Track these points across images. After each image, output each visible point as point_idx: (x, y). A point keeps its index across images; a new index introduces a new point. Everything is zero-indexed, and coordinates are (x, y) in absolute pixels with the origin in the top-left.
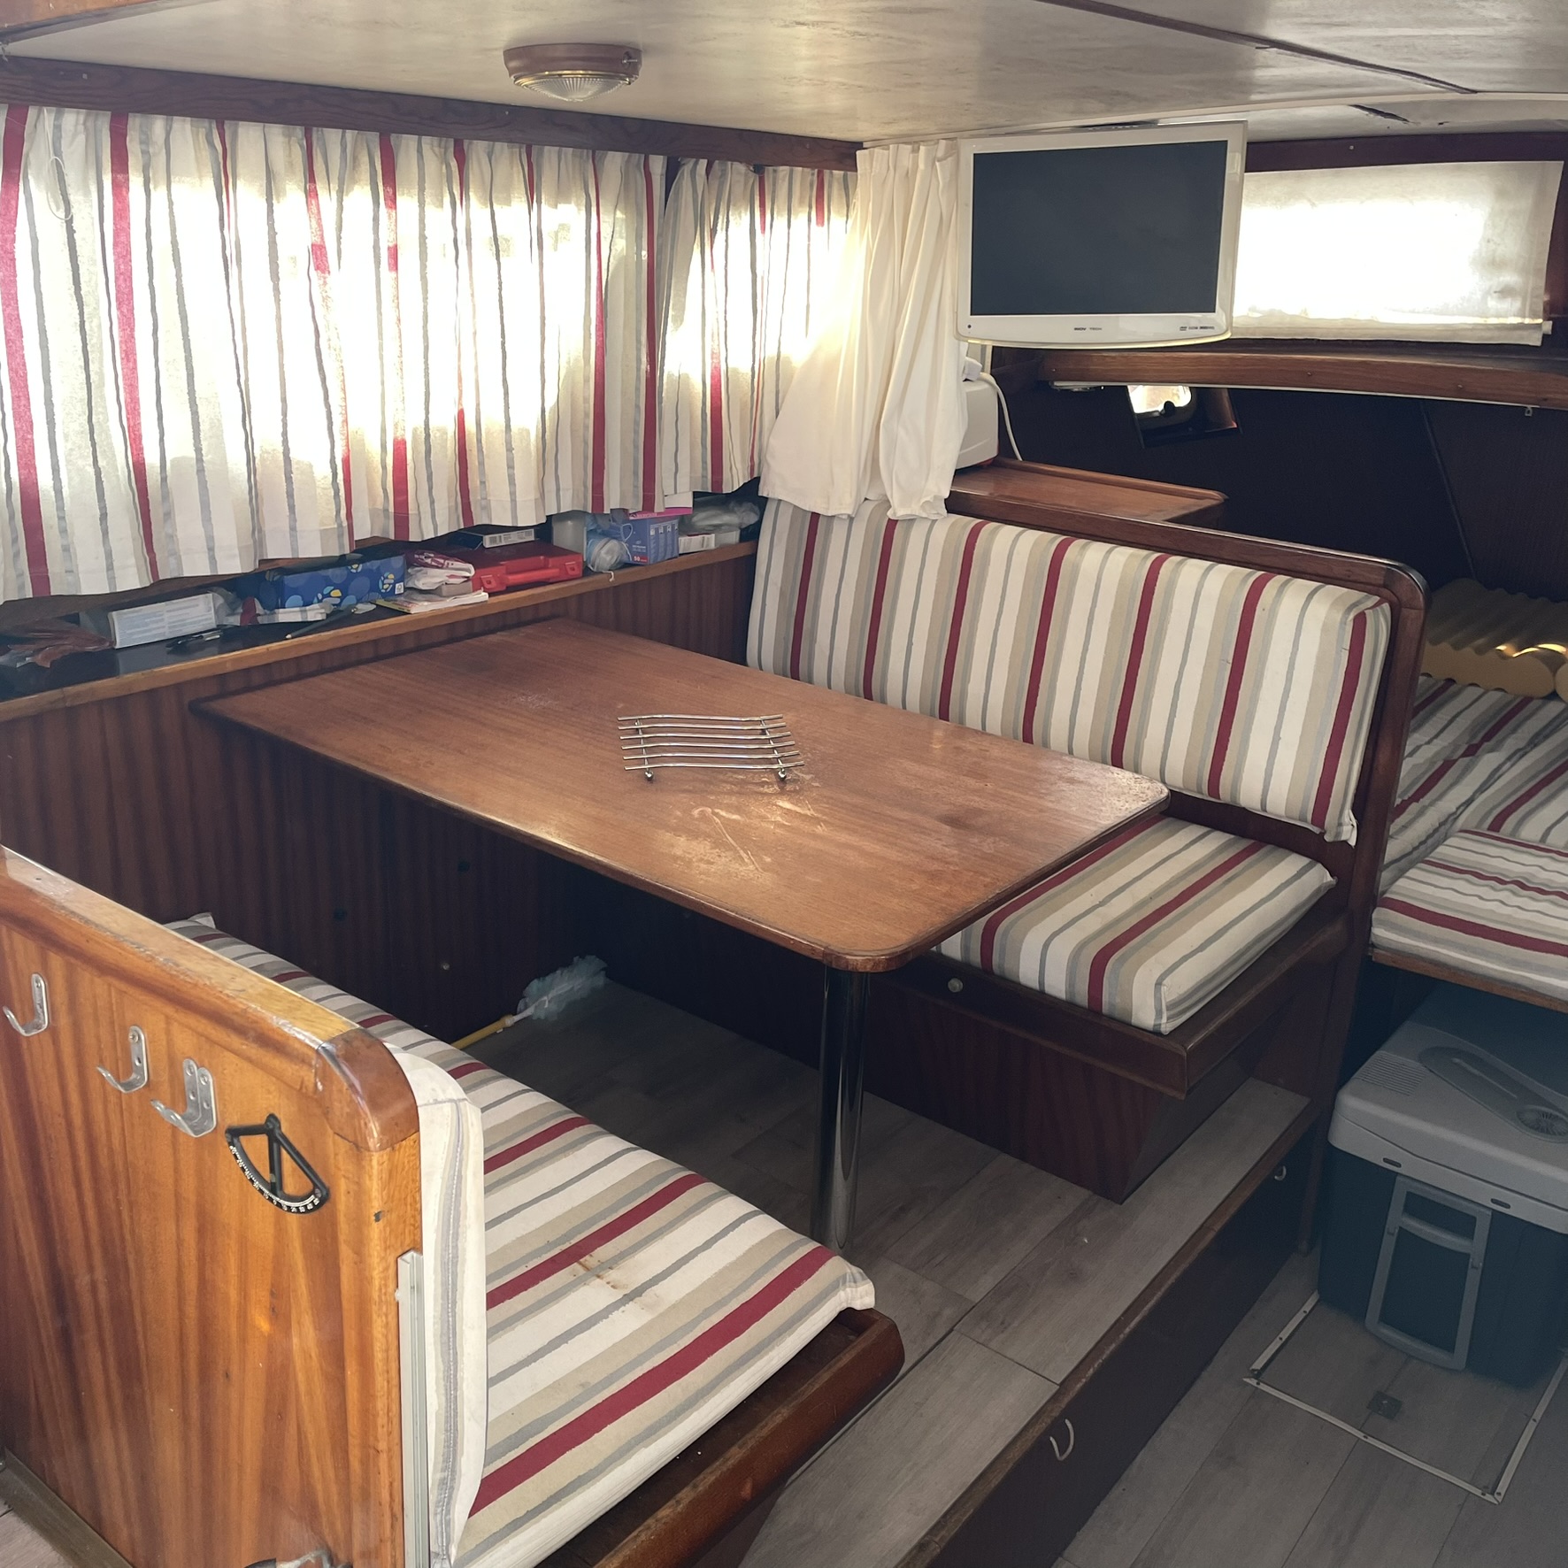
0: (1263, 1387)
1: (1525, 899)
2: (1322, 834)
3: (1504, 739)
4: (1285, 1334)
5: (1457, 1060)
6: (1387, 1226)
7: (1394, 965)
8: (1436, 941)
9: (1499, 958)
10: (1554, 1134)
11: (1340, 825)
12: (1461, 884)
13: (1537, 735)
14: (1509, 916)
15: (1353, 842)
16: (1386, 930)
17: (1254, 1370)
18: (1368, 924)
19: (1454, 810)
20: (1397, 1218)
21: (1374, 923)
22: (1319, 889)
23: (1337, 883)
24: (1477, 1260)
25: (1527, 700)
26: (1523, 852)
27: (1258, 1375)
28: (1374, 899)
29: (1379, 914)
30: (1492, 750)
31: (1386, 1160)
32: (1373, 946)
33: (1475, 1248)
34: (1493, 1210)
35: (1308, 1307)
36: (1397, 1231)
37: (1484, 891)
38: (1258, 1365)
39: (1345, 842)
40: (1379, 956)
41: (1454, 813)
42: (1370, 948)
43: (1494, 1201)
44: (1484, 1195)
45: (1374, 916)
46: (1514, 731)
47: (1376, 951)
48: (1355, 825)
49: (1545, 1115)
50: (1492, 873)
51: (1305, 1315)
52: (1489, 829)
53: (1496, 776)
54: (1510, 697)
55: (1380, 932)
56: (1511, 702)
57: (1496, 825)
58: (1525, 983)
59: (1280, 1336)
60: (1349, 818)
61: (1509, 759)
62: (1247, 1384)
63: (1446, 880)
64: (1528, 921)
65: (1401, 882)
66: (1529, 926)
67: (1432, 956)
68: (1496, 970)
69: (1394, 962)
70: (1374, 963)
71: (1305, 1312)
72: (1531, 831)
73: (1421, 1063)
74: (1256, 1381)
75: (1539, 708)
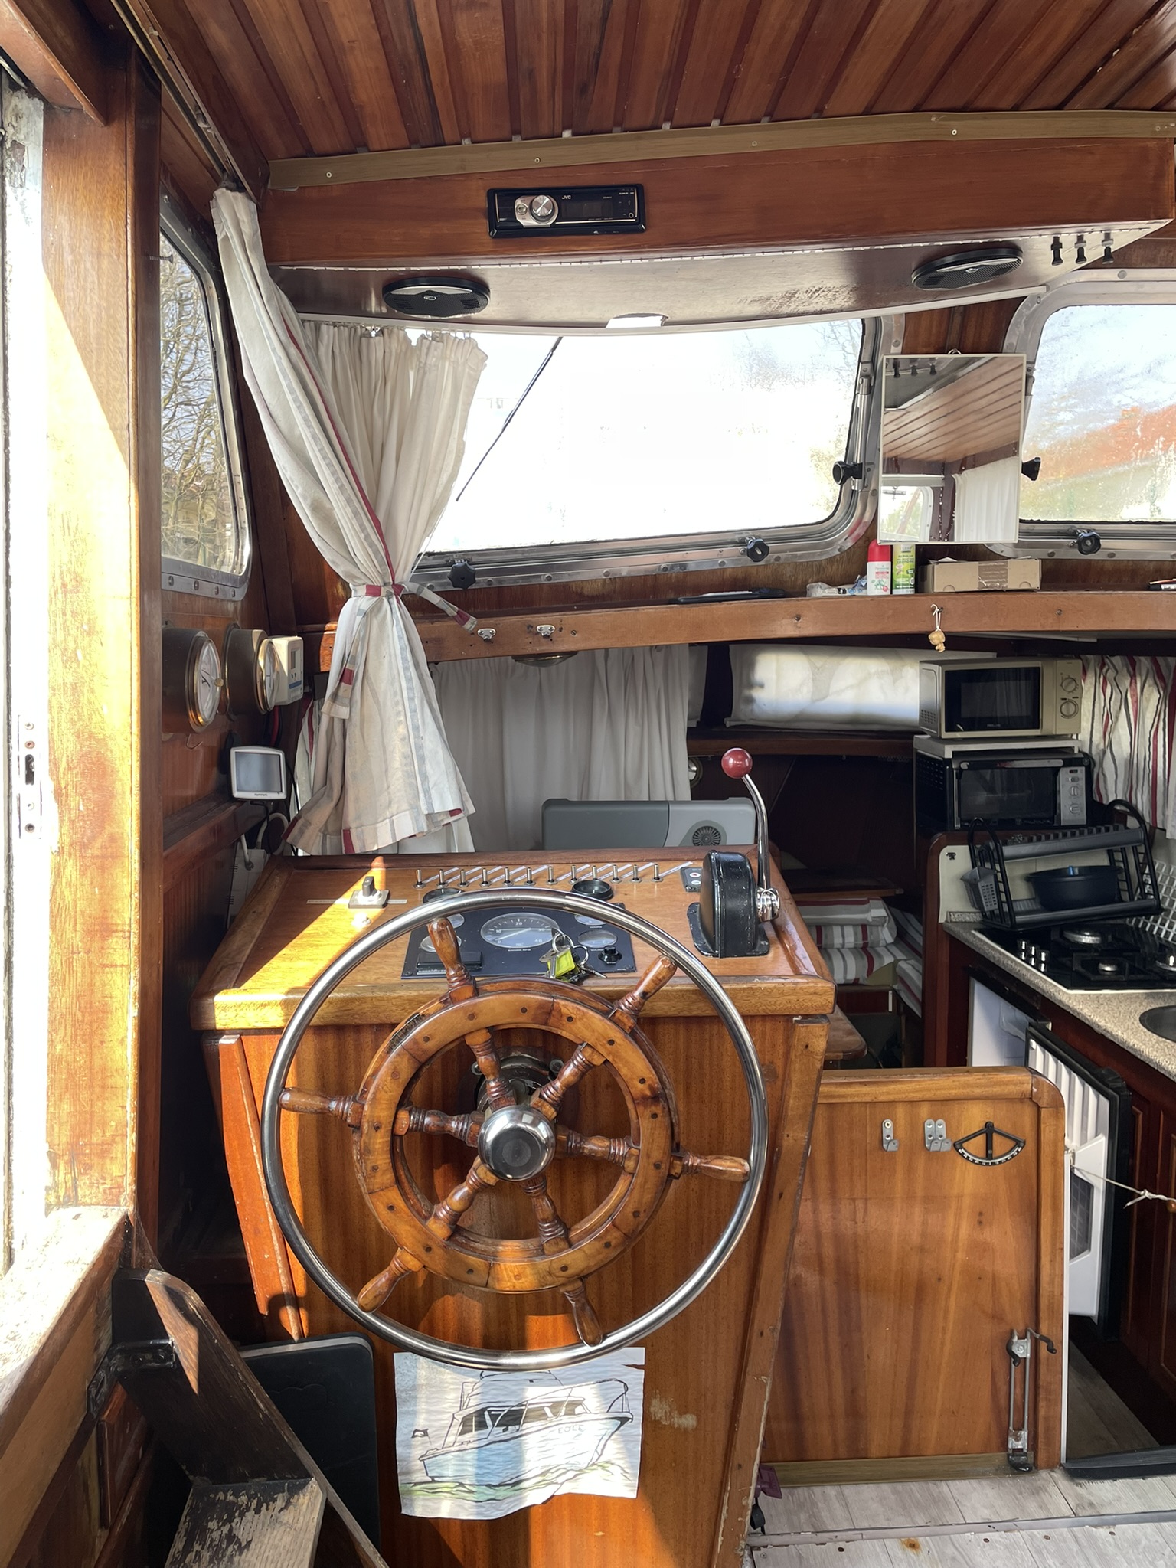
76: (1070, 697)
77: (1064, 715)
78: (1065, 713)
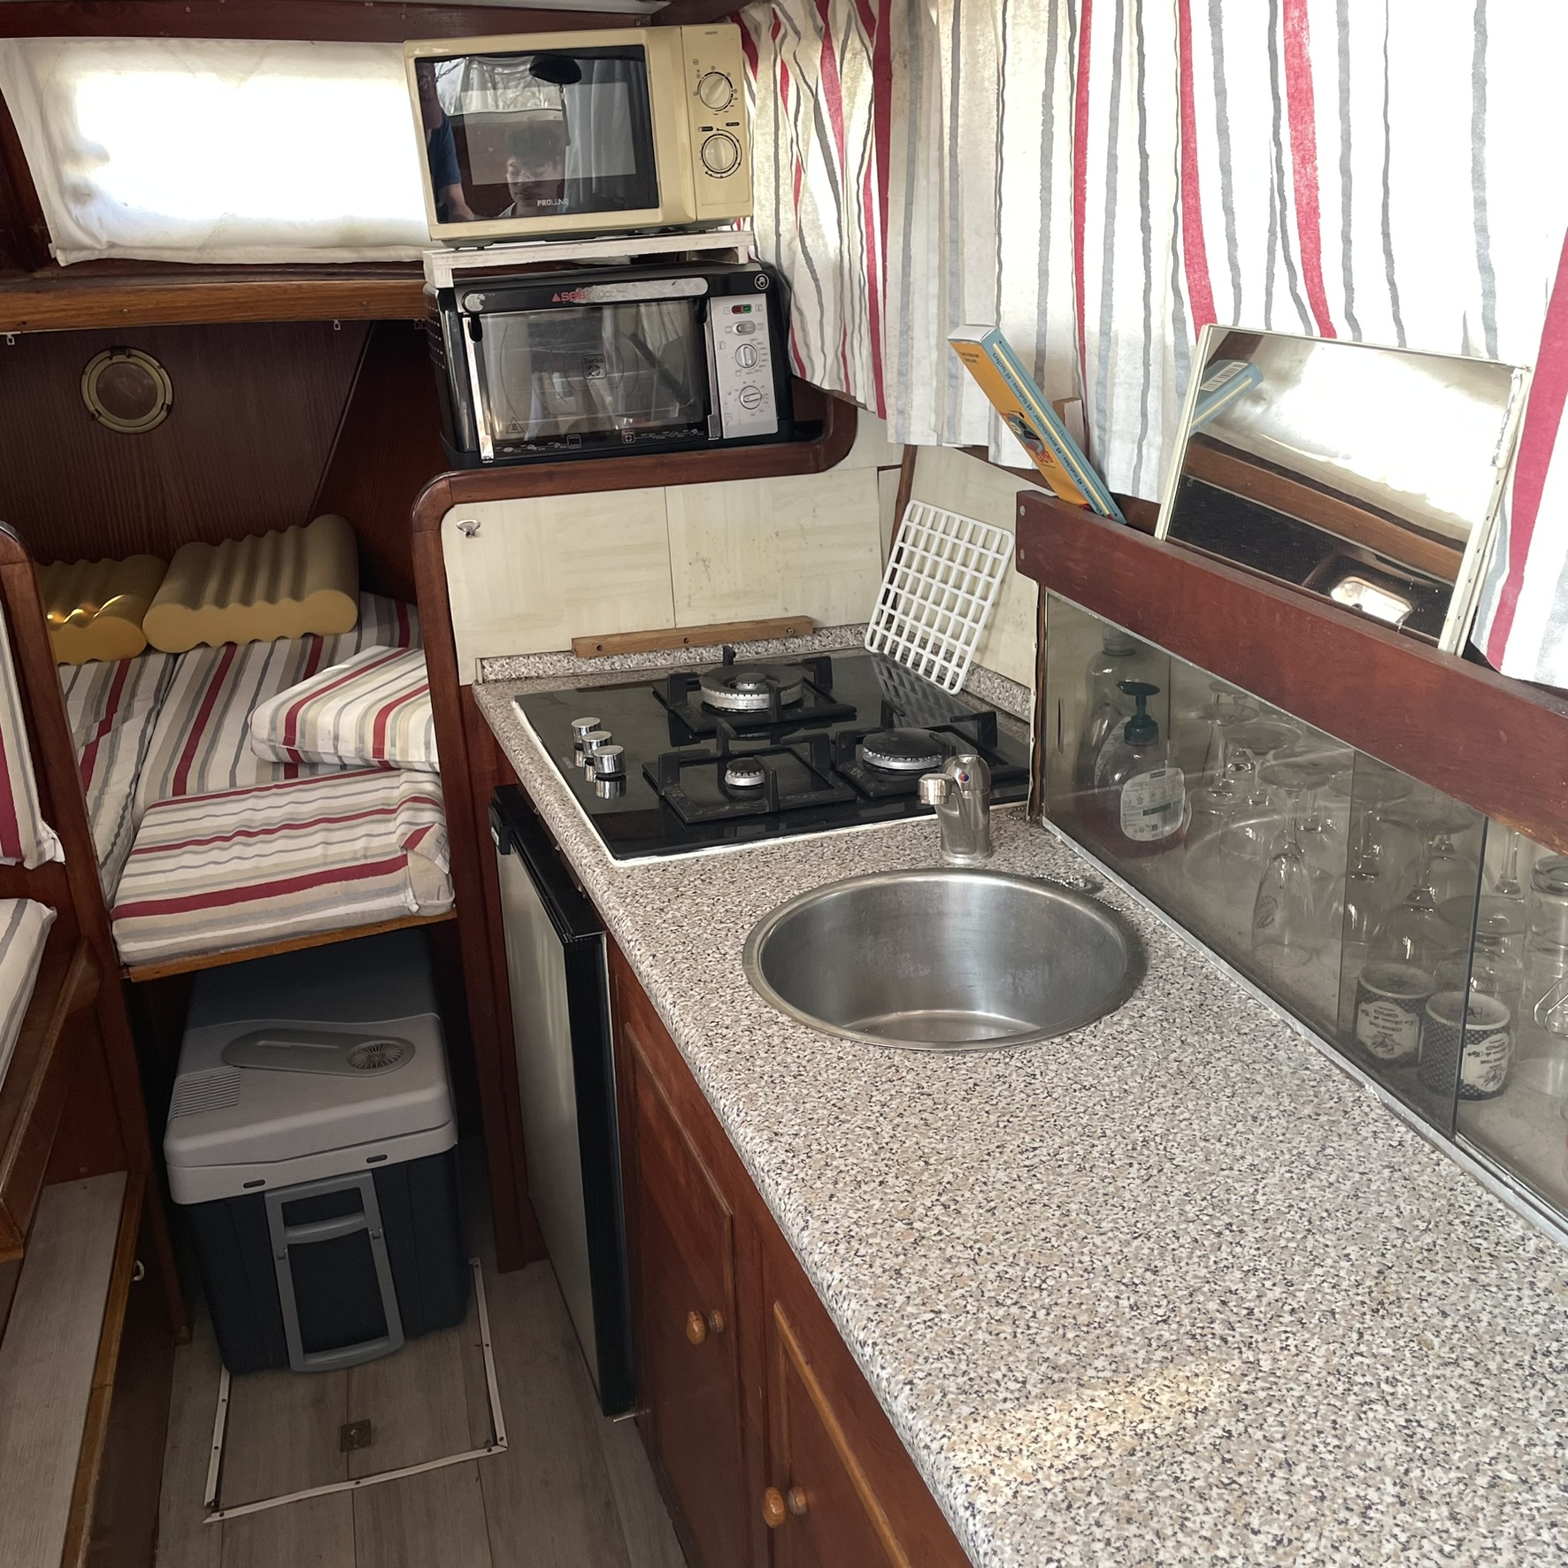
0: (229, 1514)
1: (258, 845)
2: (20, 864)
3: (130, 705)
4: (217, 1441)
5: (261, 1043)
6: (275, 1253)
7: (158, 976)
8: (194, 928)
9: (269, 915)
10: (391, 1062)
11: (39, 843)
12: (187, 858)
13: (158, 690)
14: (257, 868)
15: (61, 858)
16: (135, 942)
17: (209, 1504)
18: (110, 944)
19: (128, 790)
20: (284, 1237)
21: (118, 940)
22: (43, 928)
23: (58, 912)
24: (377, 1231)
25: (125, 664)
26: (224, 803)
27: (216, 1506)
28: (105, 914)
29: (119, 928)
30: (125, 720)
31: (246, 1186)
32: (127, 966)
33: (369, 1219)
34: (372, 1169)
35: (224, 1394)
36: (286, 1251)
37: (215, 855)
38: (210, 1496)
39: (52, 862)
40: (136, 975)
41: (130, 793)
42: (125, 970)
43: (369, 1161)
44: (357, 1161)
45: (115, 932)
46: (133, 694)
47: (131, 969)
48: (56, 837)
49: (372, 1049)
50: (210, 835)
51: (225, 1404)
52: (174, 795)
53: (146, 743)
54: (107, 665)
55: (129, 948)
56: (111, 669)
57: (180, 787)
58: (303, 928)
59: (214, 1445)
60: (46, 831)
61: (148, 721)
62: (210, 1524)
63: (169, 861)
64: (277, 865)
65: (125, 883)
66: (280, 869)
67: (197, 946)
68: (269, 929)
69: (157, 973)
70: (135, 984)
71: (224, 1400)
72: (217, 780)
73: (228, 1064)
74: (218, 1514)
75: (142, 666)
76: (718, 123)
77: (711, 171)
78: (714, 166)
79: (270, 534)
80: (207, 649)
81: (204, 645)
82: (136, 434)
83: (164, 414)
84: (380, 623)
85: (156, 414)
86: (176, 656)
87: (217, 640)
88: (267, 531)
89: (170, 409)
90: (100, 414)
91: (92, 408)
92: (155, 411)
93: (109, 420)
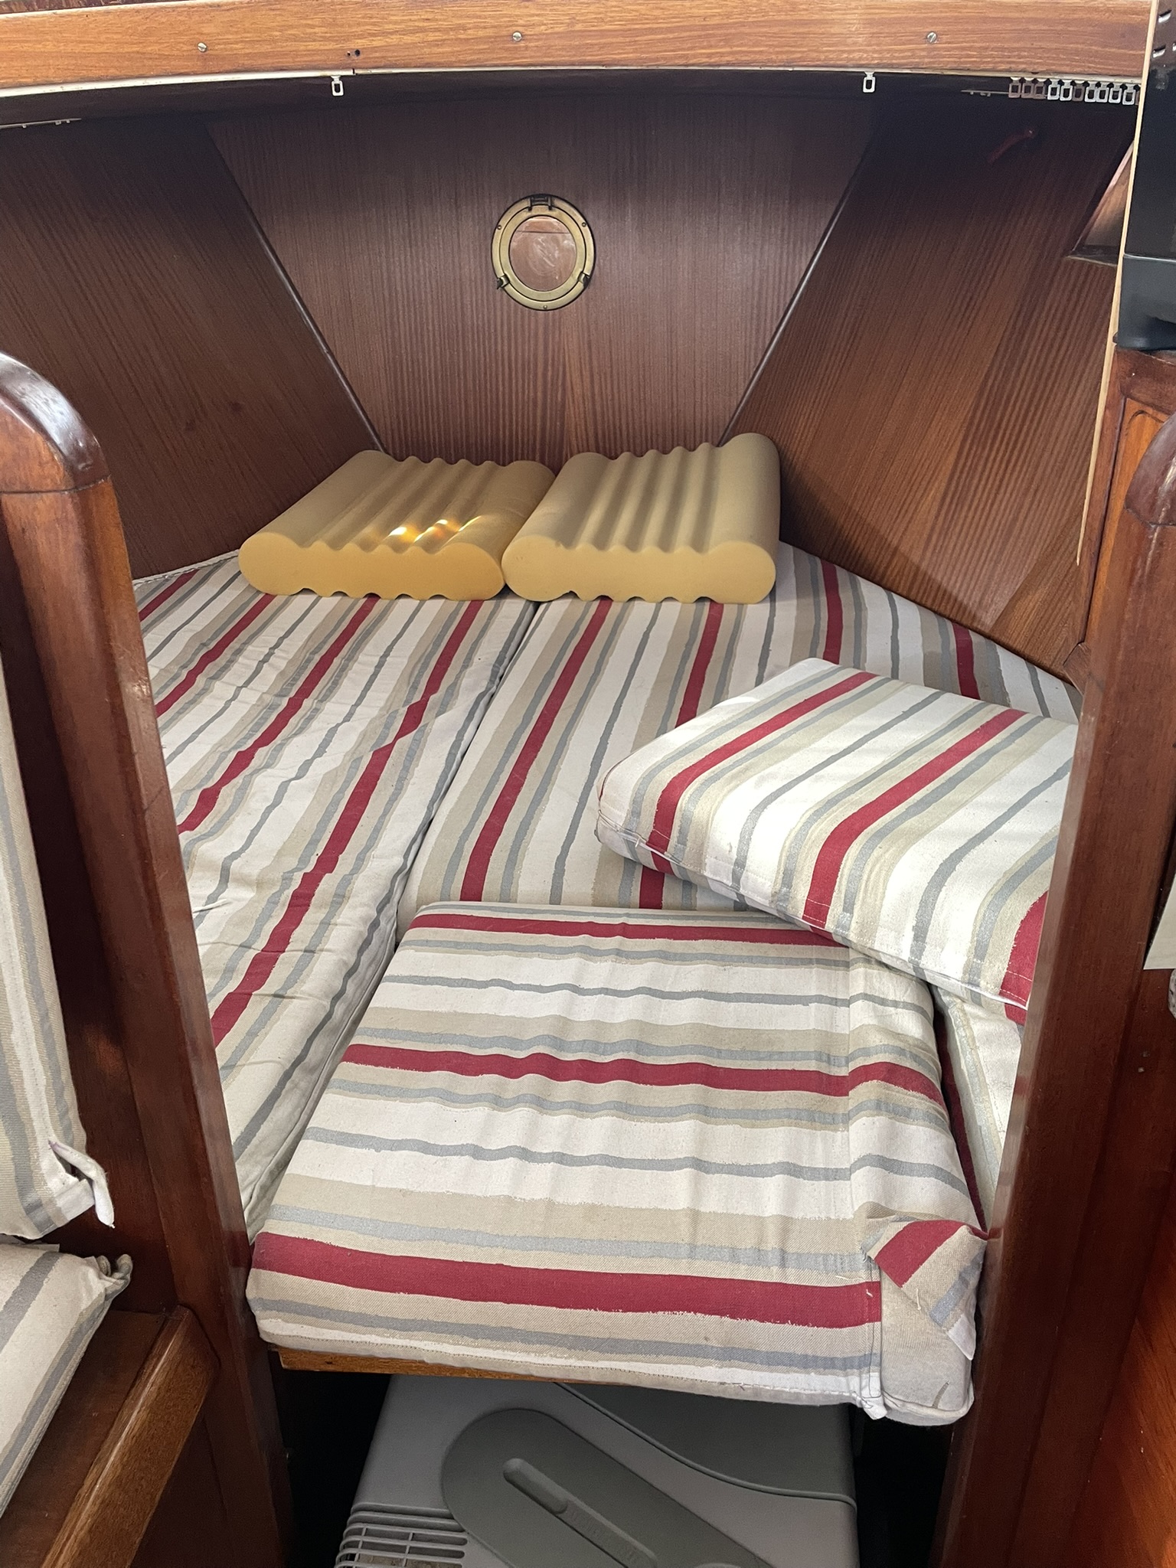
3: (456, 683)
13: (500, 661)
19: (402, 861)
25: (476, 604)
29: (258, 1285)
30: (443, 709)
41: (403, 867)
52: (461, 899)
53: (459, 757)
54: (452, 607)
56: (457, 611)
72: (533, 880)
75: (492, 616)
79: (678, 450)
80: (576, 600)
81: (572, 594)
82: (545, 310)
83: (580, 286)
84: (800, 594)
85: (572, 285)
86: (537, 605)
87: (589, 592)
88: (673, 448)
89: (587, 281)
90: (509, 282)
91: (500, 274)
92: (571, 282)
93: (520, 291)
